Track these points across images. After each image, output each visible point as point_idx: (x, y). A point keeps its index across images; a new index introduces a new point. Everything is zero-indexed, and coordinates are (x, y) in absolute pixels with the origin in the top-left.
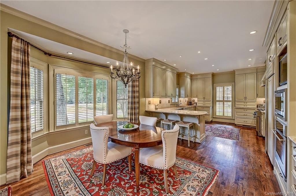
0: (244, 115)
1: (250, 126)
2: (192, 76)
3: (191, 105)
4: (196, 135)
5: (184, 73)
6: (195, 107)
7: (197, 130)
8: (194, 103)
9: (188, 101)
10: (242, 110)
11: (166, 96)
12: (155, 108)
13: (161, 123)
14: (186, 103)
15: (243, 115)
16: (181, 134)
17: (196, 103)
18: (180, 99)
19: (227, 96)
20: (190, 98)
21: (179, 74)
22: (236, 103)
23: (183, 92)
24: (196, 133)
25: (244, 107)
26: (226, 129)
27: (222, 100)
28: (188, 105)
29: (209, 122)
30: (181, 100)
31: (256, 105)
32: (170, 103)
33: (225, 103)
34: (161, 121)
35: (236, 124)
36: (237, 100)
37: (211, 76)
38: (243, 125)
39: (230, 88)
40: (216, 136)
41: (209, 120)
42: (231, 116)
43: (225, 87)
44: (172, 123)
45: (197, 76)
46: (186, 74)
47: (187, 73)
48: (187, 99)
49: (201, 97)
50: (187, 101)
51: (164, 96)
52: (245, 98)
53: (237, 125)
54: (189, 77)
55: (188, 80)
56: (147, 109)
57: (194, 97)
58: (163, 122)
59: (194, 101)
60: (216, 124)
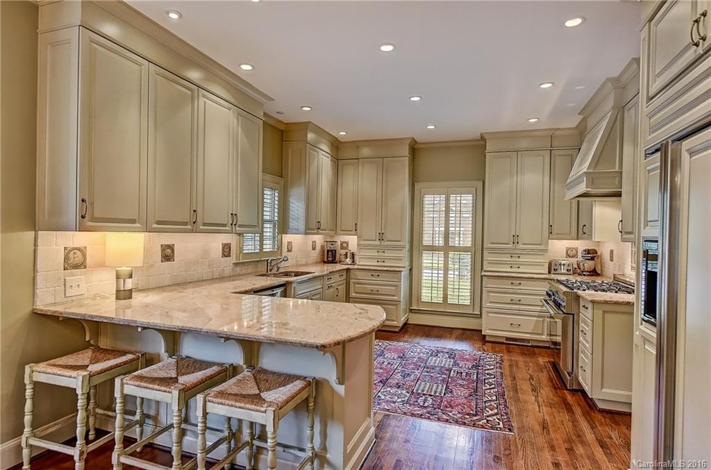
0: (512, 302)
1: (528, 341)
2: (337, 146)
3: (333, 262)
4: (324, 448)
5: (305, 126)
6: (348, 270)
7: (332, 418)
8: (346, 255)
9: (322, 247)
10: (506, 285)
11: (194, 223)
12: (118, 291)
13: (117, 394)
14: (315, 255)
15: (509, 301)
16: (247, 443)
17: (353, 255)
18: (287, 238)
19: (458, 229)
20: (332, 236)
21: (282, 127)
22: (487, 257)
23: (297, 207)
24: (324, 436)
25: (509, 270)
26: (456, 364)
27: (441, 243)
28: (325, 262)
29: (397, 330)
30: (289, 243)
31: (547, 265)
32: (233, 259)
33: (451, 254)
34: (118, 381)
35: (485, 336)
36: (490, 245)
37: (406, 151)
38: (507, 339)
39: (468, 199)
40: (421, 416)
41: (395, 323)
42: (468, 302)
43: (452, 197)
44: (176, 393)
45: (358, 147)
46: (314, 132)
47: (319, 131)
48: (319, 239)
49: (370, 231)
50: (318, 247)
51: (186, 224)
52: (516, 239)
53: (487, 339)
54: (325, 147)
55: (323, 160)
56: (46, 302)
57: (348, 232)
58: (130, 389)
59: (346, 248)
60: (422, 336)
